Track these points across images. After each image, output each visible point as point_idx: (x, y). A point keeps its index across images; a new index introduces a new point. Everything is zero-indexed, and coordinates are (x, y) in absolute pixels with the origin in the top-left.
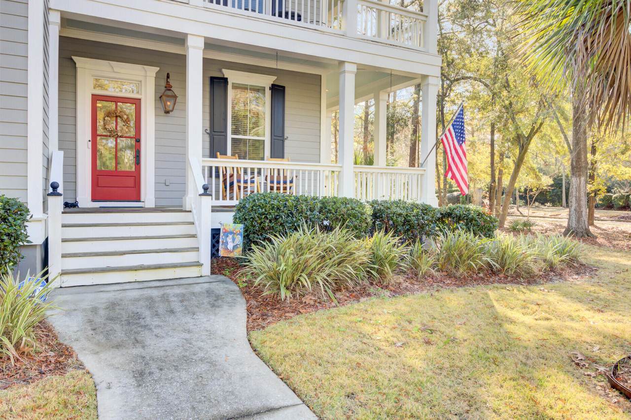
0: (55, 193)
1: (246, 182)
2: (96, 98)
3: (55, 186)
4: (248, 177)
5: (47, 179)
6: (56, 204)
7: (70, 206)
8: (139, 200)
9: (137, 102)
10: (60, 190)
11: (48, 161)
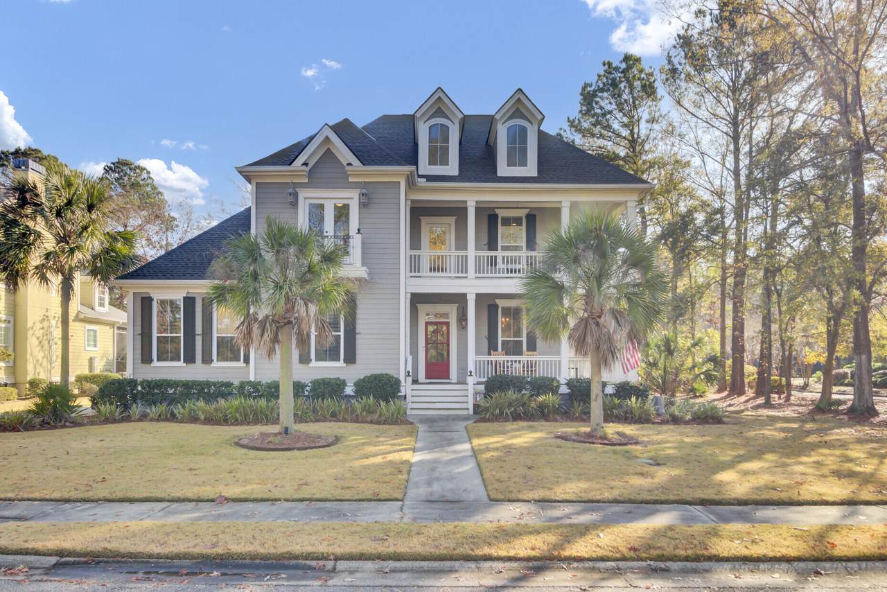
0: (409, 376)
1: (508, 367)
2: (427, 324)
3: (409, 372)
4: (510, 364)
5: (405, 369)
6: (410, 380)
7: (415, 382)
8: (449, 379)
9: (447, 324)
10: (411, 374)
11: (406, 361)
